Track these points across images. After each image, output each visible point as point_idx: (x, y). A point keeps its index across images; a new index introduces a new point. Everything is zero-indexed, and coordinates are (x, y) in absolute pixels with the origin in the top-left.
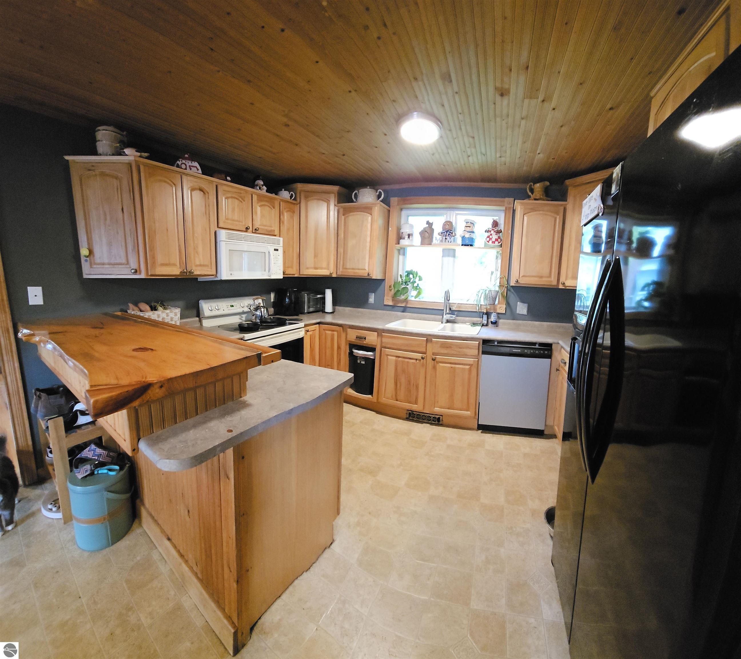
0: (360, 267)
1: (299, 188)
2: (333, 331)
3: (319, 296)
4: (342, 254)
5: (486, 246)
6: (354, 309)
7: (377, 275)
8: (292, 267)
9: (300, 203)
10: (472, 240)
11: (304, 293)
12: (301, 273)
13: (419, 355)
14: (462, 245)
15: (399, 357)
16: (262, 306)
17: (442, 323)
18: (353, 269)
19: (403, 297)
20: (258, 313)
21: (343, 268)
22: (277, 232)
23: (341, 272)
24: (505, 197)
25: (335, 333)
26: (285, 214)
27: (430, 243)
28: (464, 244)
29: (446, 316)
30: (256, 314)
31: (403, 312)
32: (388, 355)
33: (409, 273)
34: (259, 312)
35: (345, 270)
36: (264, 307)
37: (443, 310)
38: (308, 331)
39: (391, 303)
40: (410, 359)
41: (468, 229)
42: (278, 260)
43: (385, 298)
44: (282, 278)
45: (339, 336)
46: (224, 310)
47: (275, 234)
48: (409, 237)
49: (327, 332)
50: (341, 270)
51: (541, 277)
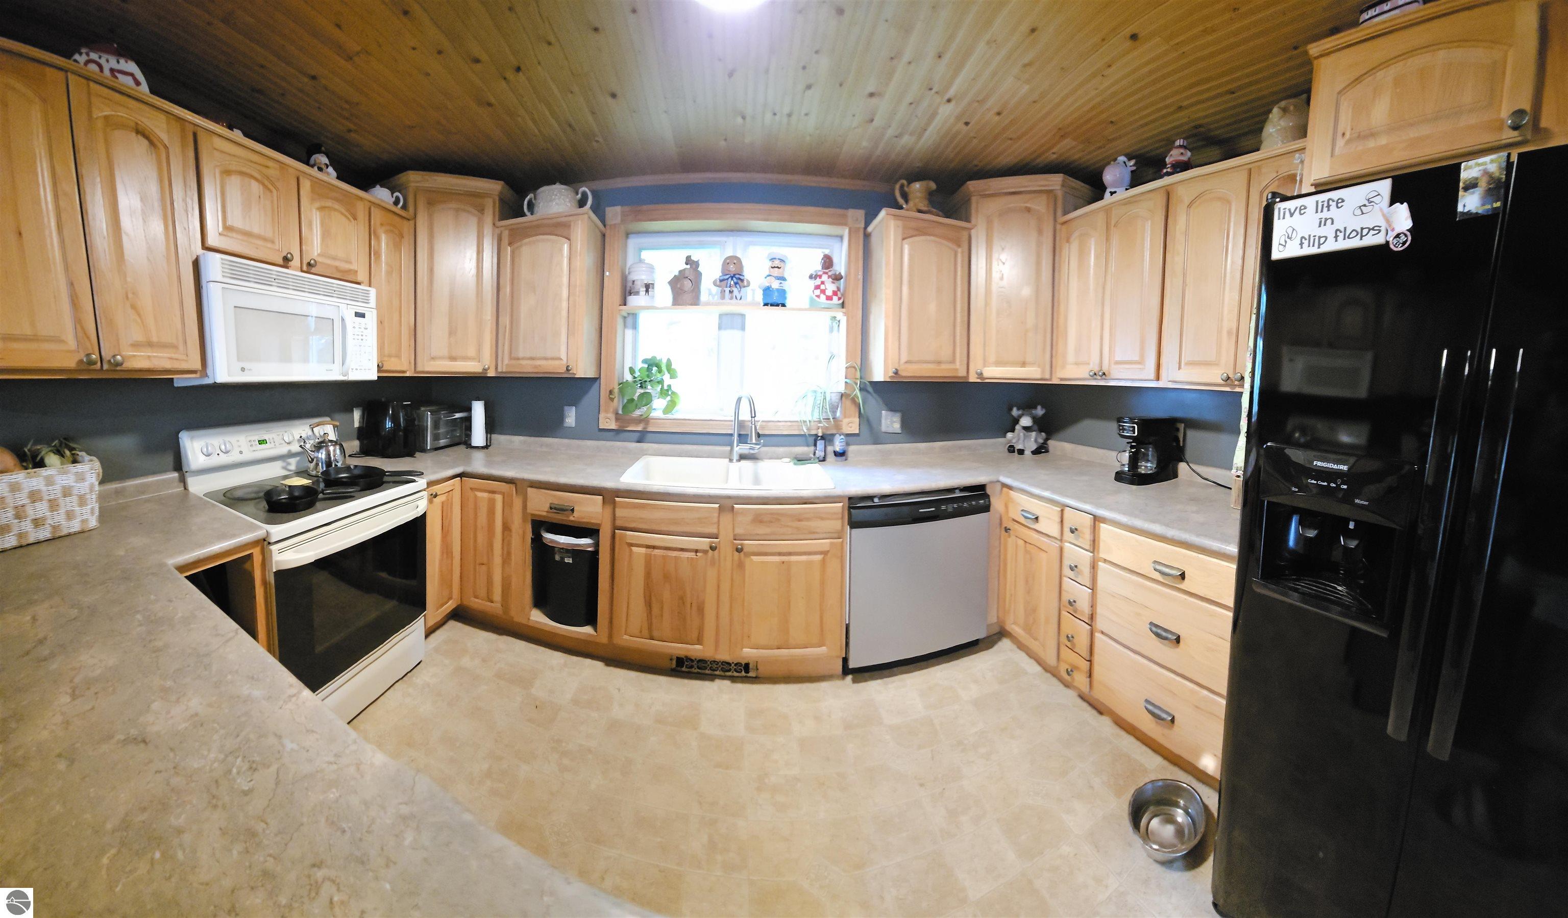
0: (549, 354)
1: (413, 184)
2: (493, 492)
3: (458, 415)
4: (507, 328)
5: (813, 306)
6: (533, 439)
7: (584, 369)
8: (398, 356)
9: (416, 217)
10: (783, 293)
11: (426, 411)
12: (419, 369)
13: (703, 542)
14: (766, 305)
15: (654, 547)
16: (331, 441)
17: (731, 460)
18: (532, 359)
19: (637, 413)
20: (322, 455)
21: (511, 358)
22: (362, 276)
23: (506, 367)
24: (847, 208)
25: (499, 498)
26: (383, 237)
27: (695, 301)
28: (770, 301)
29: (739, 447)
30: (317, 457)
31: (638, 442)
32: (631, 545)
33: (652, 364)
34: (324, 453)
35: (513, 362)
36: (335, 443)
37: (731, 435)
38: (436, 496)
39: (613, 426)
40: (682, 550)
41: (776, 272)
42: (364, 337)
43: (602, 416)
44: (376, 378)
45: (508, 504)
46: (241, 452)
47: (359, 279)
48: (647, 291)
49: (479, 494)
50: (506, 361)
51: (939, 363)
